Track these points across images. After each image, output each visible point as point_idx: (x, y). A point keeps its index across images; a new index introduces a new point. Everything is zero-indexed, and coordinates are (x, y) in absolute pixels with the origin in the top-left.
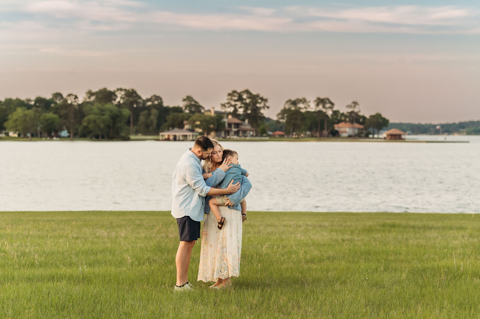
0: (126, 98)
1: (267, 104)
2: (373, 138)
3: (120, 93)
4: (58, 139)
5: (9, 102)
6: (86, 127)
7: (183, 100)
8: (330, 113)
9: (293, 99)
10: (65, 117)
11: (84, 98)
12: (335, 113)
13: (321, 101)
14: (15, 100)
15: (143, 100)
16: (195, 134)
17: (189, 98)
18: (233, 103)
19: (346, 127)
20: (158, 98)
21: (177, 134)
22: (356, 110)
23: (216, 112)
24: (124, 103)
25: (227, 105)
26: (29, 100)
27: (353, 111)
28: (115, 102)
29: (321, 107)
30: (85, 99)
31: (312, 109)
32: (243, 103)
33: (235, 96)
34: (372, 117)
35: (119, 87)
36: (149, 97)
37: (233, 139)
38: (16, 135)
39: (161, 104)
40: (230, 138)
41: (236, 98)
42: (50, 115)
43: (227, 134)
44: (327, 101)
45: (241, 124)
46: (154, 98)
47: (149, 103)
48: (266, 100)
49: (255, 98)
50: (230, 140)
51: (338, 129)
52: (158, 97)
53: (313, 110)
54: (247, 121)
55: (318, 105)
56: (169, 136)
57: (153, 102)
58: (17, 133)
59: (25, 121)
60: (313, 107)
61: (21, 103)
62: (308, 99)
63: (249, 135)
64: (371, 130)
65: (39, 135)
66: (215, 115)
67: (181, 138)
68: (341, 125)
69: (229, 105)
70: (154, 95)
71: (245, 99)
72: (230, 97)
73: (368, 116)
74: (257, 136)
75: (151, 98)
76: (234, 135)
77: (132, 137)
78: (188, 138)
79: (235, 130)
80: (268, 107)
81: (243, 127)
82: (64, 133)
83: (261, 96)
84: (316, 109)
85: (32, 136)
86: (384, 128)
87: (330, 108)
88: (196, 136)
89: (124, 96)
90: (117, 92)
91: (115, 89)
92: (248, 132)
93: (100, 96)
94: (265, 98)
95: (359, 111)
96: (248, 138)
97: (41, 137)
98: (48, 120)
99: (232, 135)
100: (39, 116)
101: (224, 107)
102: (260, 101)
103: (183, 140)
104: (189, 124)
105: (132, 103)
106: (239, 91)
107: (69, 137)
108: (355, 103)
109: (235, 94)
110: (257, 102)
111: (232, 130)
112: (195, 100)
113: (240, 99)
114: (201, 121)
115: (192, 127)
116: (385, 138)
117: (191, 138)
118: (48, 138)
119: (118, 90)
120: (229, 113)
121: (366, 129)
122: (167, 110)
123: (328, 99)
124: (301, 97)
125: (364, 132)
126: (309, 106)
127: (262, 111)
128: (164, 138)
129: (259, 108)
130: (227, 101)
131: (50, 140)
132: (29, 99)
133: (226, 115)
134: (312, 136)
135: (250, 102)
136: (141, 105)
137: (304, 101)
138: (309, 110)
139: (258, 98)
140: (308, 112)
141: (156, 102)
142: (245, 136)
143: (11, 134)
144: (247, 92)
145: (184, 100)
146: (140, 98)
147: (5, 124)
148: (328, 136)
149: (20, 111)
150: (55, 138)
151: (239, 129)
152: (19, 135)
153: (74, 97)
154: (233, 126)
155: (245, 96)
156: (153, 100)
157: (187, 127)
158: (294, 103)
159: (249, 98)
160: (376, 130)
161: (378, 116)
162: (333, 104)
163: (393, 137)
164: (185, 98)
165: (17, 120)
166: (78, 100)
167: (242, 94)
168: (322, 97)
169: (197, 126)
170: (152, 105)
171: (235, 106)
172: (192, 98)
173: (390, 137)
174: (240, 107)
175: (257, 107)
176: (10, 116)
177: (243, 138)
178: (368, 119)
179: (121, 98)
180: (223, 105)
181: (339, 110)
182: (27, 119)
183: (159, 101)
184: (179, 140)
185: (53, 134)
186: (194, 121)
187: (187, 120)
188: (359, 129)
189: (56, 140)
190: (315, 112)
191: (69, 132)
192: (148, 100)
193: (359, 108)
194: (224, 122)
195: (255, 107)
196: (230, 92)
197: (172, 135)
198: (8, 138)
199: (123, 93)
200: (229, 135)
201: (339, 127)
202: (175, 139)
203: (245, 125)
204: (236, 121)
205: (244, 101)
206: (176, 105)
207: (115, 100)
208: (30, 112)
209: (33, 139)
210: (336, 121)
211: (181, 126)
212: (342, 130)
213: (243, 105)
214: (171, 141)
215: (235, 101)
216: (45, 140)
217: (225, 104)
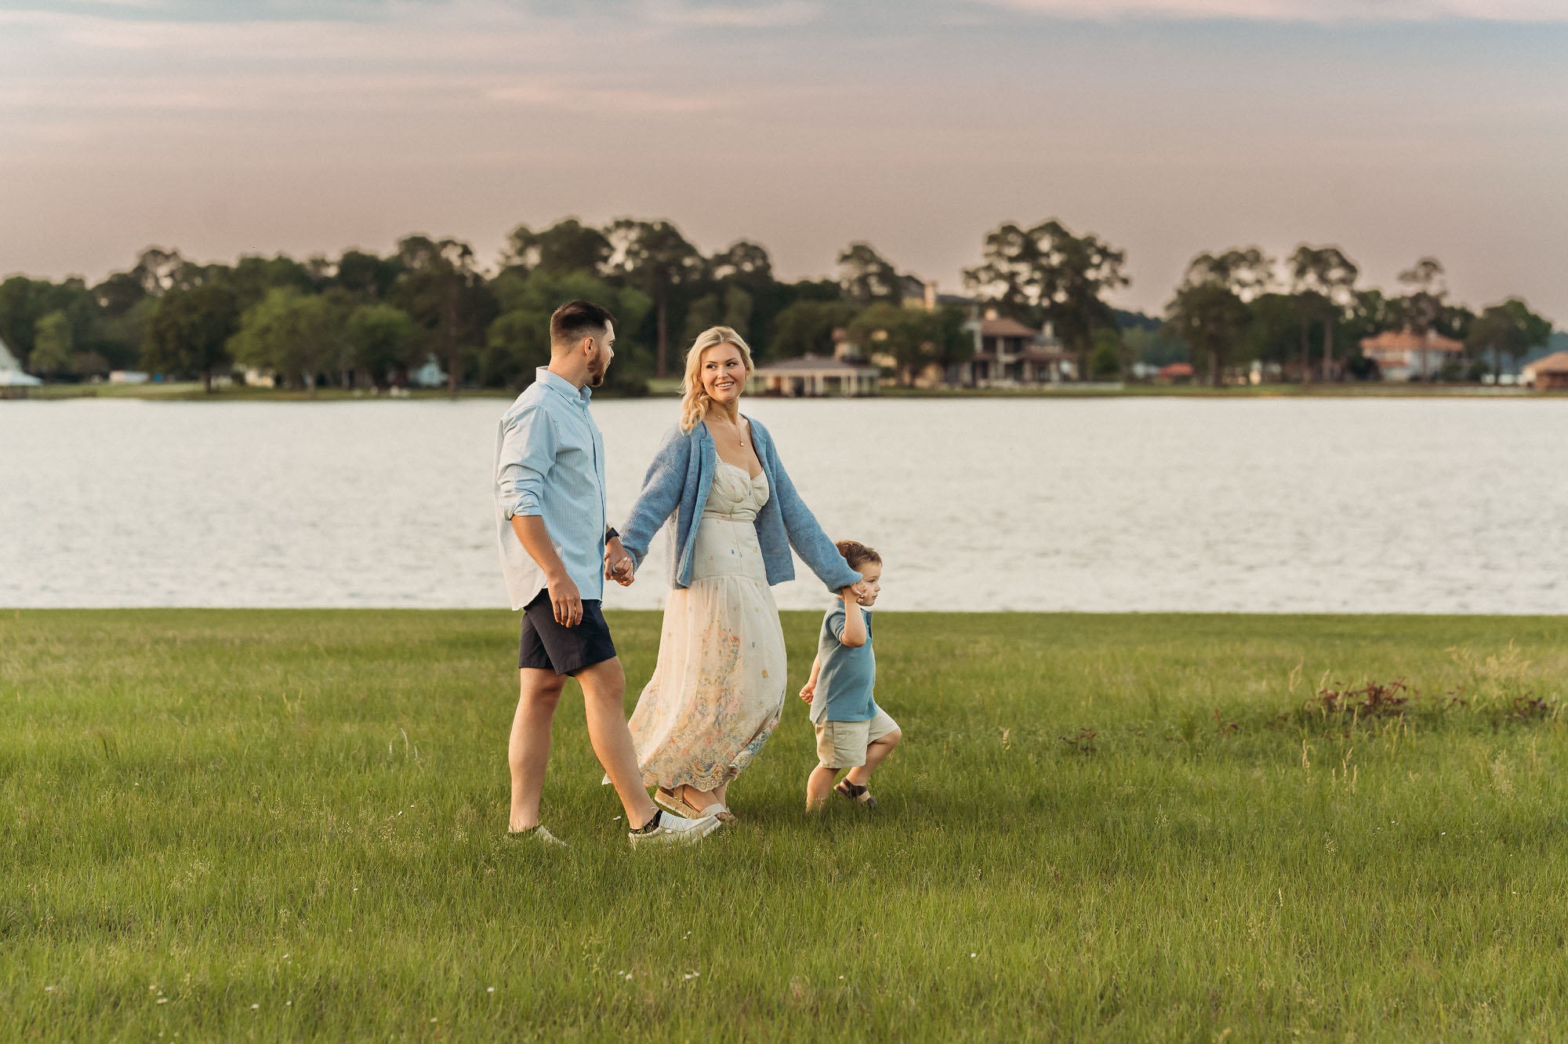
0: (645, 254)
1: (1123, 271)
2: (1497, 384)
3: (626, 237)
4: (405, 393)
5: (253, 268)
6: (500, 354)
7: (840, 258)
8: (1342, 297)
9: (1217, 251)
10: (431, 319)
11: (503, 254)
12: (1366, 299)
13: (1311, 259)
14: (273, 263)
15: (704, 260)
16: (867, 373)
17: (860, 254)
18: (1004, 267)
19: (1402, 349)
20: (752, 251)
21: (805, 374)
22: (1433, 289)
23: (942, 299)
24: (637, 271)
25: (983, 276)
26: (320, 263)
27: (1421, 292)
28: (606, 269)
29: (1311, 280)
30: (508, 257)
31: (1281, 285)
32: (1037, 267)
33: (1011, 244)
34: (1492, 311)
35: (621, 216)
36: (723, 249)
37: (998, 389)
38: (268, 382)
39: (764, 271)
40: (988, 388)
41: (1014, 251)
42: (382, 312)
43: (979, 373)
44: (1334, 260)
45: (1030, 340)
46: (740, 252)
47: (723, 271)
48: (1118, 258)
49: (1078, 252)
50: (988, 392)
51: (1377, 356)
52: (756, 248)
53: (1285, 291)
54: (1048, 330)
55: (1301, 272)
56: (778, 380)
57: (736, 265)
58: (271, 372)
59: (293, 332)
60: (1284, 281)
61: (291, 274)
62: (1268, 252)
63: (1055, 376)
64: (1489, 357)
65: (345, 381)
66: (940, 308)
67: (820, 387)
68: (1386, 339)
69: (992, 274)
70: (740, 242)
71: (1047, 255)
72: (993, 248)
73: (1478, 310)
74: (1083, 377)
75: (732, 252)
76: (1006, 377)
77: (656, 385)
78: (844, 387)
79: (1006, 358)
80: (1125, 282)
81: (1035, 349)
82: (430, 374)
83: (1100, 243)
84: (1295, 286)
85: (321, 382)
86: (1534, 350)
87: (1346, 282)
88: (871, 380)
89: (636, 247)
90: (615, 231)
91: (610, 224)
92: (1053, 367)
93: (555, 247)
94: (1114, 248)
95: (1444, 294)
96: (1049, 387)
97: (352, 386)
98: (372, 329)
99: (997, 378)
100: (344, 318)
101: (973, 282)
102: (1096, 259)
103: (825, 396)
104: (850, 339)
105: (662, 271)
106: (1025, 226)
107: (444, 385)
108: (1430, 266)
109: (1012, 237)
110: (1087, 264)
111: (996, 361)
112: (880, 259)
113: (1030, 253)
114: (890, 332)
115: (863, 349)
116: (1530, 385)
117: (854, 388)
118: (374, 391)
119: (618, 225)
120: (993, 303)
121: (1470, 353)
122: (787, 294)
123: (1337, 254)
124: (1242, 247)
125: (1467, 364)
126: (1270, 276)
127: (1105, 295)
128: (761, 388)
129: (1096, 285)
130: (984, 262)
131: (377, 398)
132: (319, 257)
133: (975, 310)
134: (1283, 379)
135: (1063, 264)
136: (696, 276)
137: (1253, 258)
138: (1271, 288)
139: (1090, 251)
140: (1268, 299)
141: (748, 267)
142: (1044, 381)
143: (252, 377)
144: (1053, 228)
145: (845, 258)
146: (690, 251)
147: (231, 344)
148: (1339, 380)
149: (277, 300)
150: (395, 391)
151: (1022, 355)
152: (278, 380)
153: (459, 250)
154: (1001, 345)
155: (1045, 244)
156: (736, 258)
157: (843, 349)
158: (1222, 265)
159: (1058, 249)
160: (1506, 358)
161: (1516, 308)
162: (1351, 269)
163: (1559, 382)
164: (848, 251)
165: (267, 330)
166: (474, 262)
167: (1035, 236)
168: (1316, 244)
169: (879, 347)
170: (732, 276)
171: (1011, 277)
172: (871, 252)
173: (1547, 380)
174: (1030, 282)
175: (1086, 281)
176: (245, 318)
177: (1034, 387)
178: (1481, 320)
179: (629, 253)
180: (972, 276)
181: (1380, 291)
182: (302, 324)
183: (759, 263)
184: (813, 395)
185: (391, 376)
186: (868, 331)
187: (843, 325)
188: (1448, 354)
189: (399, 398)
190: (1292, 297)
191: (444, 369)
192: (721, 260)
193: (1442, 282)
194: (971, 334)
195: (1079, 281)
196: (995, 229)
197: (790, 378)
198: (243, 391)
199: (634, 234)
200: (985, 376)
201: (1378, 349)
202: (799, 392)
203: (1043, 344)
204: (1014, 328)
205: (1044, 261)
206: (816, 278)
207: (605, 259)
208: (313, 303)
209: (324, 393)
210: (1370, 328)
211: (824, 347)
212: (1389, 356)
213: (1037, 275)
214: (786, 396)
215: (1012, 260)
216: (362, 398)
217: (978, 270)
